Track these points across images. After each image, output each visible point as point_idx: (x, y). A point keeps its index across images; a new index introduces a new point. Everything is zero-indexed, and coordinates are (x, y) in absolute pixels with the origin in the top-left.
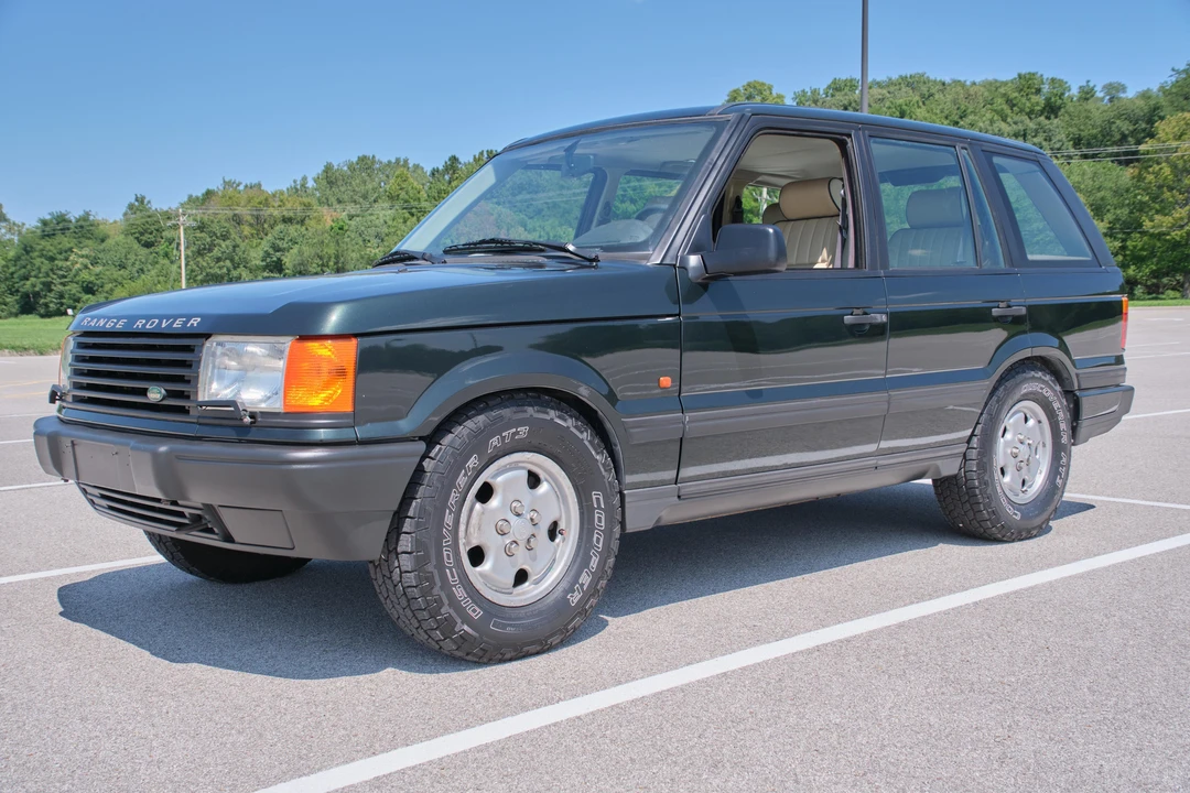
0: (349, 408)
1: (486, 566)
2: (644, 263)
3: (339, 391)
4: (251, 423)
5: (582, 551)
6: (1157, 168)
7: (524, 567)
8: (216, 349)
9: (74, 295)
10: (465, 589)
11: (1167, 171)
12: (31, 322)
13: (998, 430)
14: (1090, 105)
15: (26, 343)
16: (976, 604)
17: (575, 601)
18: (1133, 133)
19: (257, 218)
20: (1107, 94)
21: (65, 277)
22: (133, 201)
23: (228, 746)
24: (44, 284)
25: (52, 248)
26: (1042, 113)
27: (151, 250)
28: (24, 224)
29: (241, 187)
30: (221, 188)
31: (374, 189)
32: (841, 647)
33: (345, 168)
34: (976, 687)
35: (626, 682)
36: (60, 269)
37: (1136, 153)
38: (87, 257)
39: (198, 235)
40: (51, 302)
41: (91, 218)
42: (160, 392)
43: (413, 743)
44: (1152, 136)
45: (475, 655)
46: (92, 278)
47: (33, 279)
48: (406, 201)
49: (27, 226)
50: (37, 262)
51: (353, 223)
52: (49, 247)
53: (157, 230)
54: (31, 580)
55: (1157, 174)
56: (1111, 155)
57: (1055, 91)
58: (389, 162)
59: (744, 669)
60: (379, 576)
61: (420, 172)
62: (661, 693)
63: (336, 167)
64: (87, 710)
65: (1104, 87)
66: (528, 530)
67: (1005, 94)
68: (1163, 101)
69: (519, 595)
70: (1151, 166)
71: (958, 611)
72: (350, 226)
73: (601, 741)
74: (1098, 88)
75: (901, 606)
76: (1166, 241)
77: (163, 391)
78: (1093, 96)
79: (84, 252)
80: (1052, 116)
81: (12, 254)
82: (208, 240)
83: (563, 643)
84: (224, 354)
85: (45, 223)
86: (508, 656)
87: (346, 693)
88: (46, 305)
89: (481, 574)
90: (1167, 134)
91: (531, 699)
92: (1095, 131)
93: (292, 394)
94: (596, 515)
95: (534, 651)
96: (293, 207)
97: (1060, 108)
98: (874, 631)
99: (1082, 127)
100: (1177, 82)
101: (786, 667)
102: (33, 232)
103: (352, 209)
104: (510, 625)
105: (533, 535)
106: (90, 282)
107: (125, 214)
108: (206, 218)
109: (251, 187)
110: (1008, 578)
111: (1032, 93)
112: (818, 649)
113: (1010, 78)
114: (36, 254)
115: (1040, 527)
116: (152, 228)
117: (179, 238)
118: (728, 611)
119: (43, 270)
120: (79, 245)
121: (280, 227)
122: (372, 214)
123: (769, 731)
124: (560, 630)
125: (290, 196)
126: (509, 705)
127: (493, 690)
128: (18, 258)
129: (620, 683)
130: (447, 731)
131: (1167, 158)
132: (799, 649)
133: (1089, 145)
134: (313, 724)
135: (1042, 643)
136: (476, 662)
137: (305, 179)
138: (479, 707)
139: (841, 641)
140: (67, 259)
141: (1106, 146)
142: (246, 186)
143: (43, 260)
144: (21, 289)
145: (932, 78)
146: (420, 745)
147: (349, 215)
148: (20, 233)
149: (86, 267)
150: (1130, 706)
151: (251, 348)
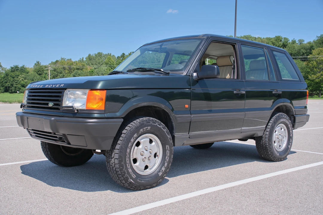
0: (103, 109)
1: (137, 164)
2: (182, 74)
3: (101, 104)
4: (77, 112)
5: (163, 161)
6: (312, 62)
7: (147, 165)
8: (68, 92)
9: (19, 87)
10: (132, 170)
11: (315, 63)
12: (7, 95)
13: (274, 131)
14: (295, 45)
15: (6, 100)
16: (267, 178)
17: (160, 175)
18: (306, 53)
19: (70, 68)
20: (299, 42)
21: (17, 83)
22: (36, 62)
23: (67, 211)
24: (11, 84)
25: (14, 75)
26: (282, 46)
27: (41, 76)
28: (6, 68)
29: (66, 60)
30: (60, 60)
31: (102, 61)
32: (232, 189)
33: (94, 55)
34: (269, 201)
35: (174, 197)
36: (16, 80)
37: (307, 58)
38: (23, 77)
39: (54, 72)
40: (13, 89)
41: (25, 67)
42: (52, 104)
43: (117, 212)
44: (311, 54)
45: (133, 188)
46: (24, 83)
47: (8, 83)
48: (110, 65)
49: (7, 69)
50: (10, 78)
51: (95, 70)
52: (13, 74)
53: (43, 71)
54: (11, 165)
55: (312, 64)
56: (300, 58)
57: (285, 41)
58: (106, 54)
59: (206, 194)
60: (109, 165)
61: (114, 57)
62: (184, 200)
63: (91, 55)
64: (28, 200)
65: (298, 40)
66: (149, 155)
67: (272, 41)
68: (314, 45)
69: (146, 172)
70: (311, 62)
71: (263, 180)
72: (95, 71)
73: (168, 213)
74: (297, 41)
75: (247, 178)
76: (315, 82)
77: (53, 104)
78: (295, 43)
79: (22, 76)
80: (284, 48)
81: (3, 76)
82: (56, 74)
83: (156, 186)
84: (70, 94)
85: (12, 68)
86: (142, 189)
87: (98, 198)
88: (11, 90)
89: (136, 166)
90: (315, 53)
91: (148, 201)
92: (296, 52)
93: (88, 105)
94: (167, 152)
95: (149, 188)
96: (80, 65)
97: (286, 45)
98: (240, 185)
99: (292, 51)
100: (318, 40)
101: (217, 194)
102: (9, 70)
103: (95, 66)
104: (143, 180)
105: (150, 156)
106: (24, 84)
107: (34, 66)
108: (56, 68)
109: (69, 60)
110: (276, 172)
111: (279, 41)
112: (225, 189)
113: (274, 37)
114: (9, 76)
115: (284, 158)
116: (41, 70)
117: (48, 73)
118: (201, 178)
119: (11, 81)
120: (21, 74)
121: (76, 71)
122: (101, 68)
123: (213, 211)
124: (156, 182)
125: (79, 62)
126: (143, 202)
127: (138, 198)
128: (4, 77)
129: (172, 197)
130: (126, 209)
131: (315, 60)
132: (220, 189)
133: (294, 56)
134: (90, 206)
135: (286, 189)
136: (134, 190)
137: (83, 58)
138: (134, 202)
139: (232, 187)
140: (18, 78)
141: (299, 56)
142: (67, 59)
143: (11, 78)
144: (5, 86)
145: (252, 36)
146: (119, 212)
147: (94, 68)
148: (5, 70)
149: (23, 80)
150: (311, 207)
151: (78, 92)
